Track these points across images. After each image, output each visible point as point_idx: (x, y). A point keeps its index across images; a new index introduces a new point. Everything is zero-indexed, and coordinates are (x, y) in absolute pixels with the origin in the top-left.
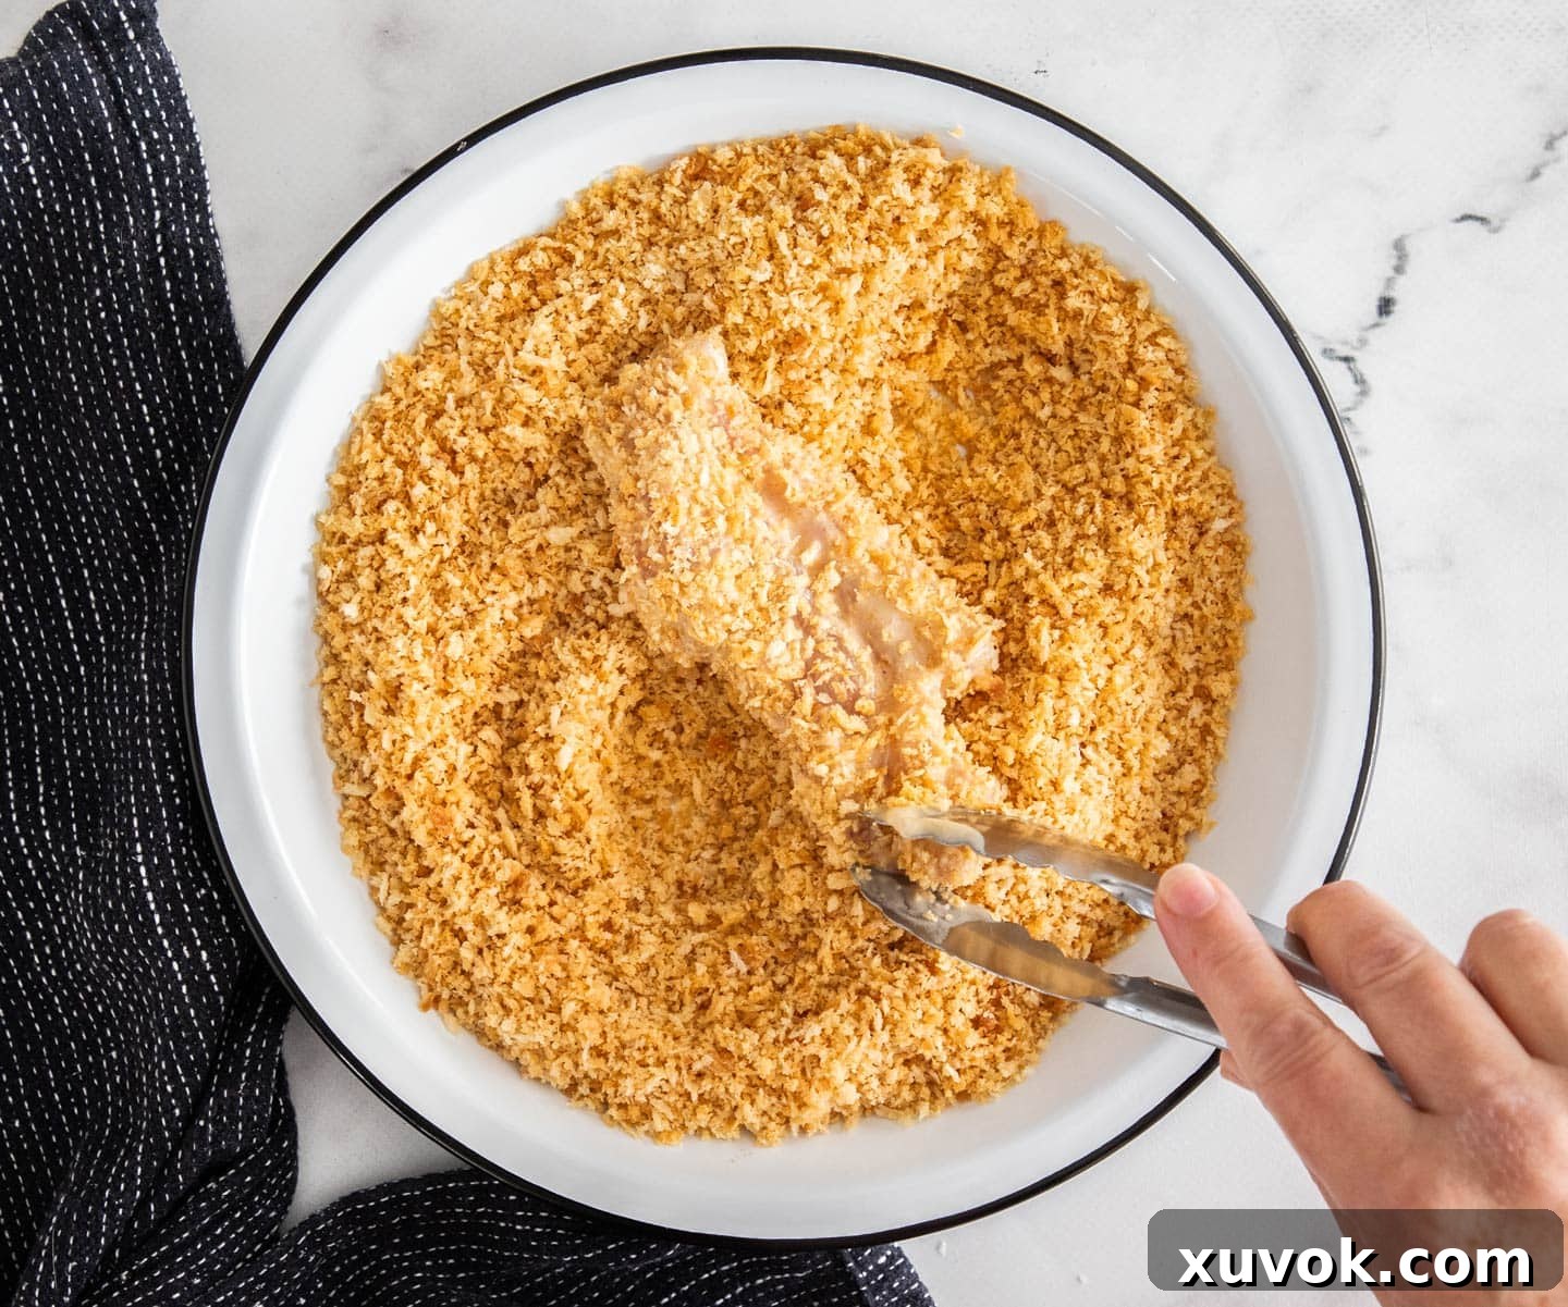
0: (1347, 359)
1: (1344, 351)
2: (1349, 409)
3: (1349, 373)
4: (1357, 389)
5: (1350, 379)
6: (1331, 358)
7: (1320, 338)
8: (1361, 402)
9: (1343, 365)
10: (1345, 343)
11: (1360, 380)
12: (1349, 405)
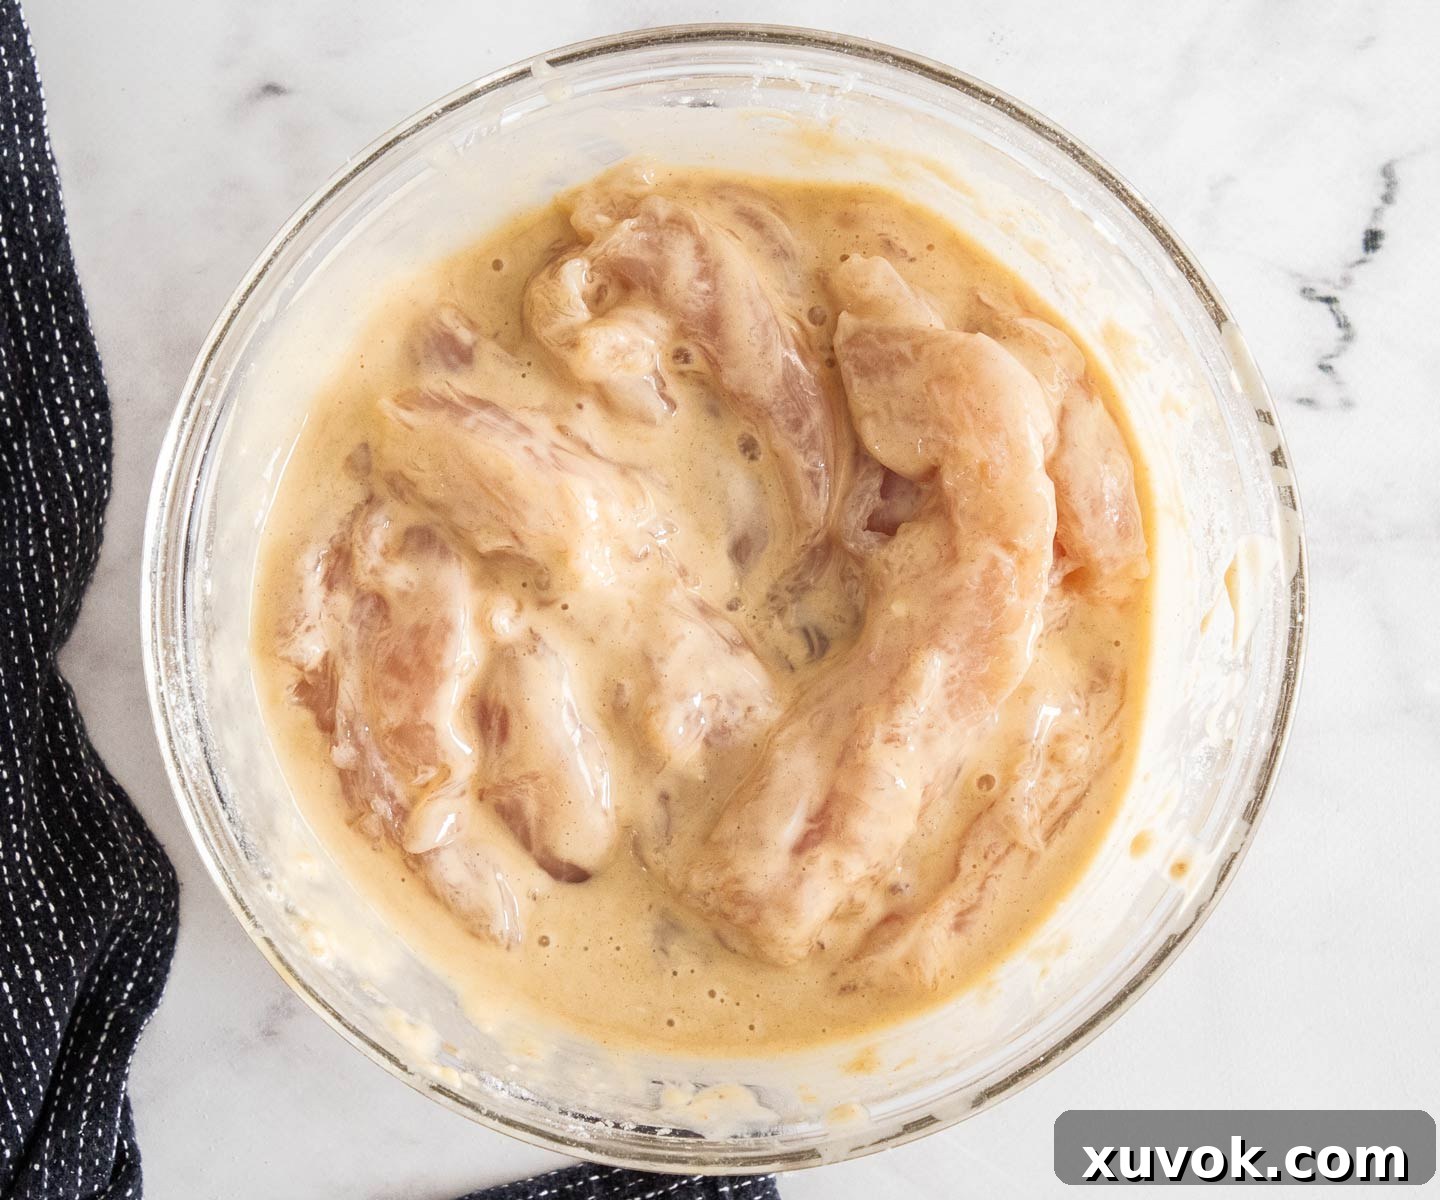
0: (1328, 300)
1: (1325, 291)
2: (1331, 356)
3: (1330, 316)
4: (1340, 333)
5: (1333, 323)
6: (1311, 299)
7: (1300, 276)
8: (1344, 349)
9: (1324, 307)
10: (1326, 282)
11: (1344, 324)
12: (1331, 352)
